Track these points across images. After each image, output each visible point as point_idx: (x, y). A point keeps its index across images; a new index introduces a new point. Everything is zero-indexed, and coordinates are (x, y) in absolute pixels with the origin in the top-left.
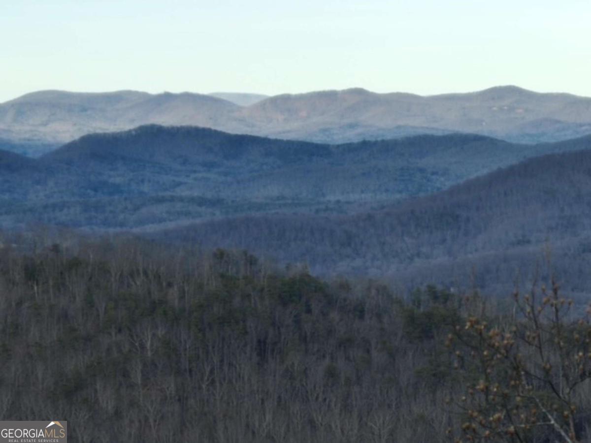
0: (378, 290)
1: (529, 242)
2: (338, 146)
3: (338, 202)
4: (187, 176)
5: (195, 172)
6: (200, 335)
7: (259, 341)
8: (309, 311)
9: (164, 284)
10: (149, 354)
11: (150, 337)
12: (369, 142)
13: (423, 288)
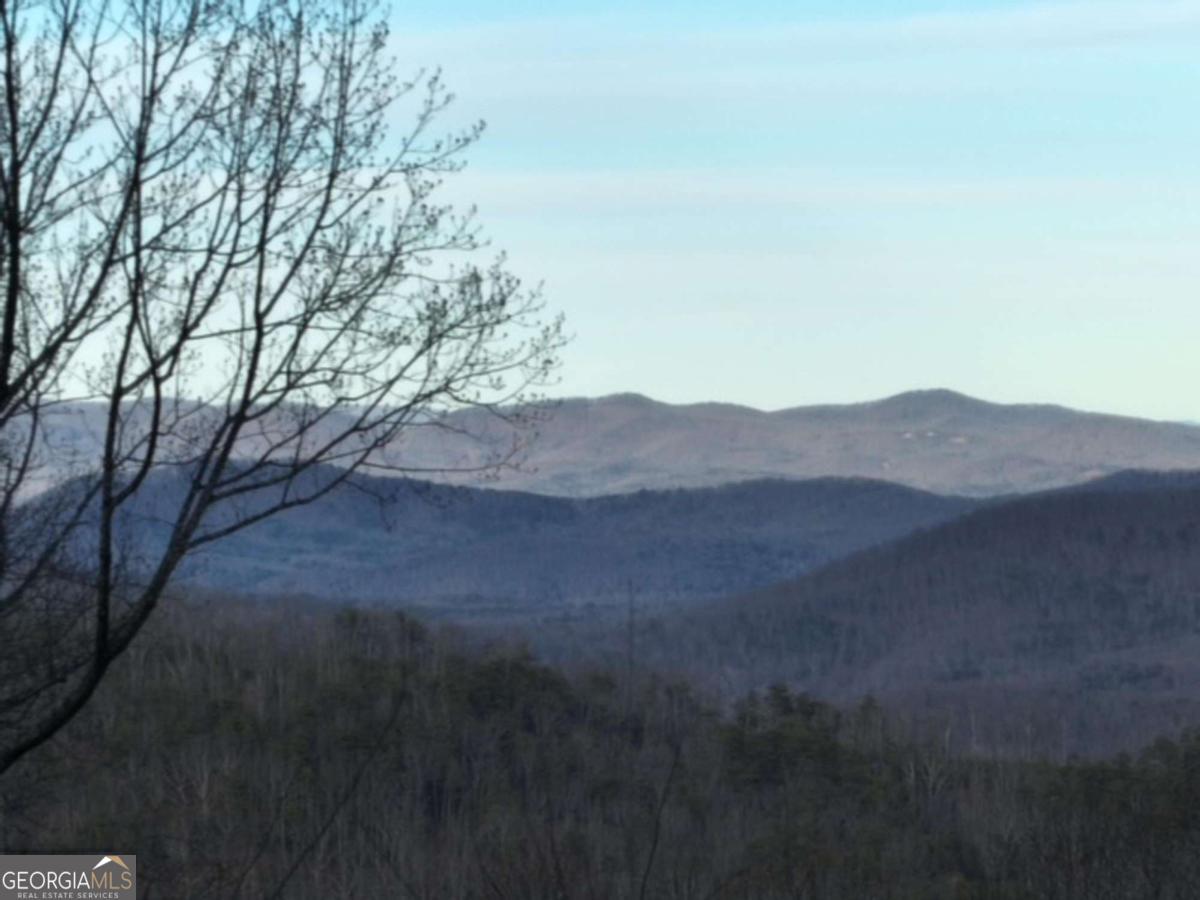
0: (669, 692)
1: (977, 674)
2: (590, 502)
3: (591, 606)
4: (285, 560)
5: (300, 551)
6: (307, 770)
7: (429, 787)
8: (530, 727)
9: (236, 675)
10: (205, 809)
11: (206, 776)
12: (653, 492)
13: (763, 691)
